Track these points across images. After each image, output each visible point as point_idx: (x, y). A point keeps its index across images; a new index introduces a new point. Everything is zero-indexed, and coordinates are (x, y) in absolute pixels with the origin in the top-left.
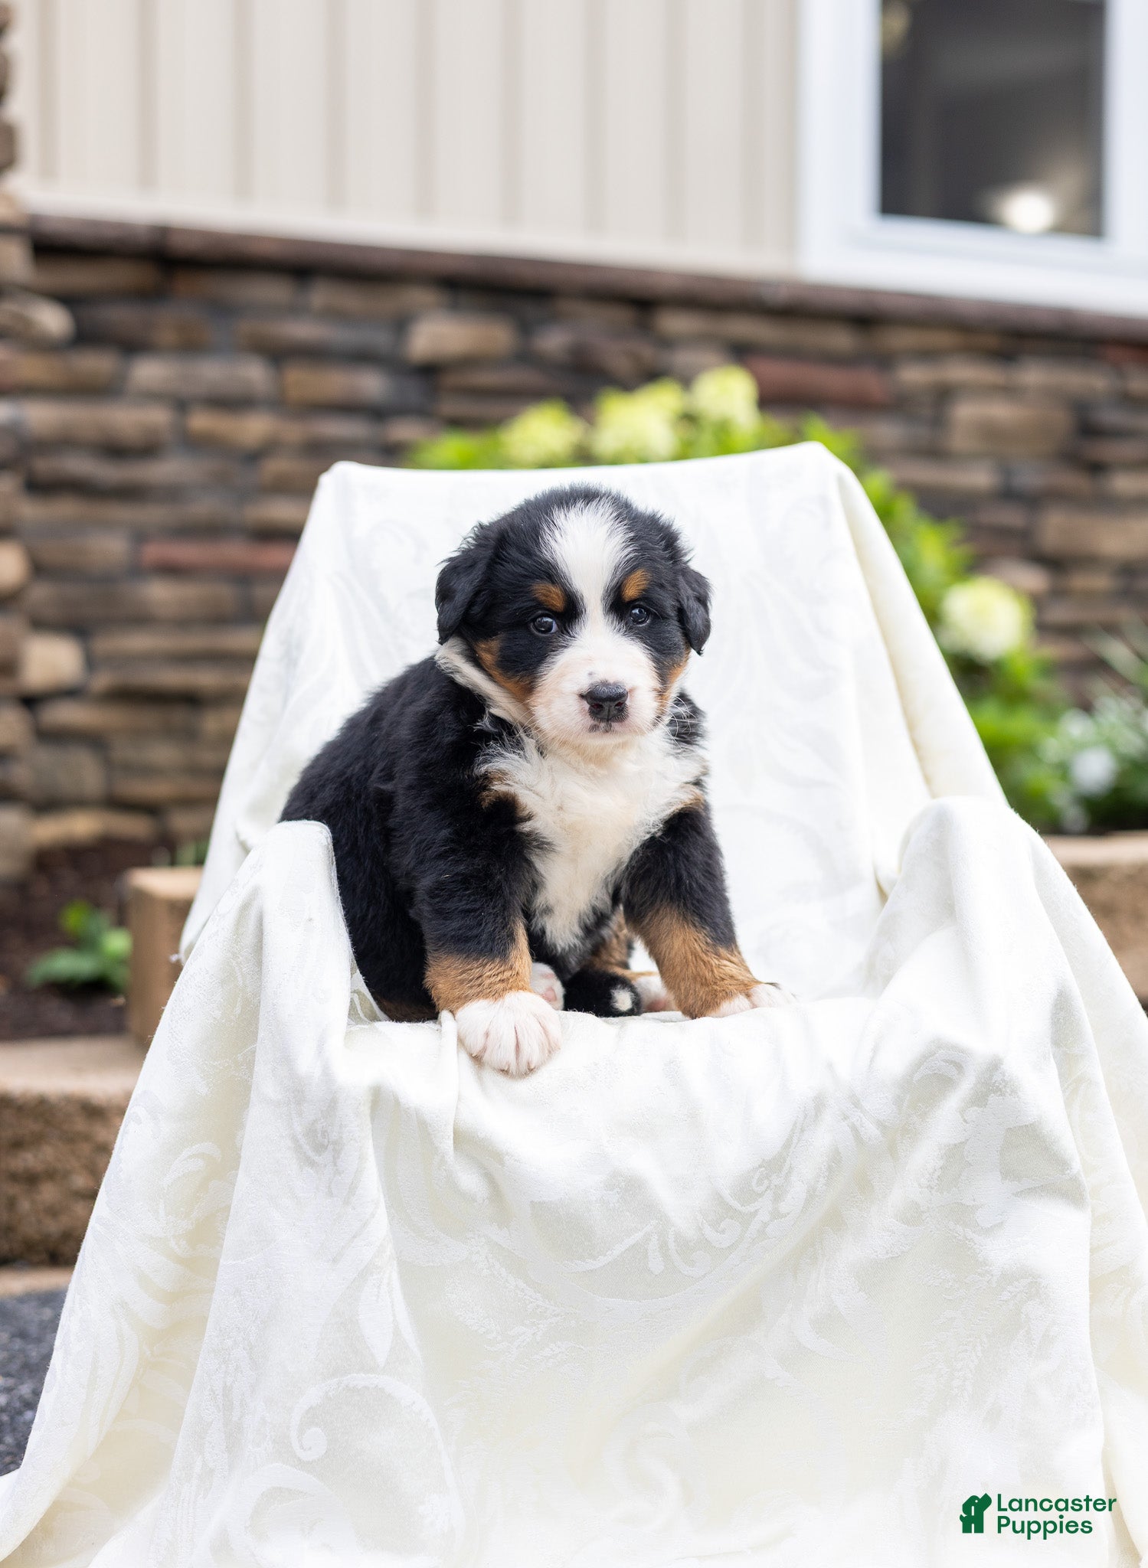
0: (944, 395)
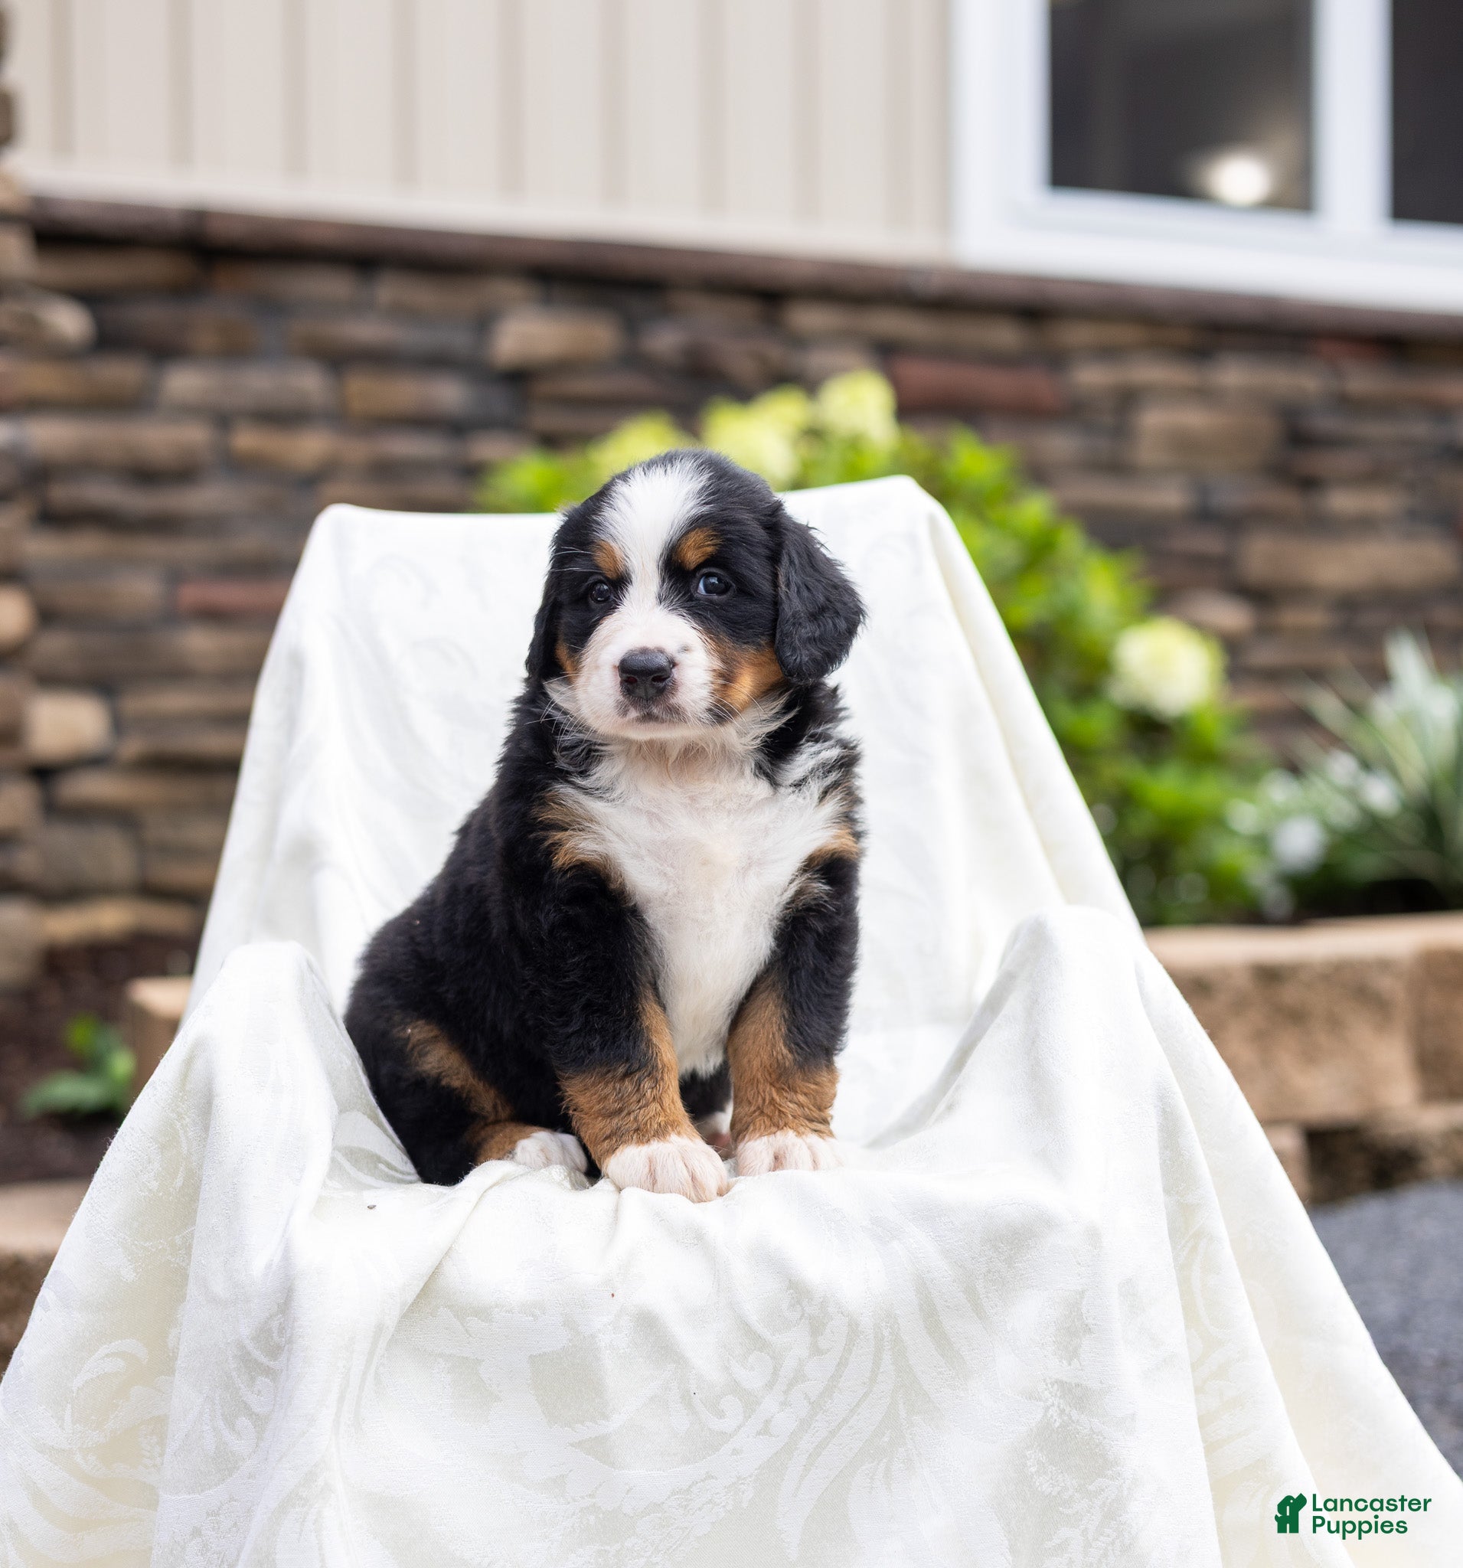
0: (1128, 399)
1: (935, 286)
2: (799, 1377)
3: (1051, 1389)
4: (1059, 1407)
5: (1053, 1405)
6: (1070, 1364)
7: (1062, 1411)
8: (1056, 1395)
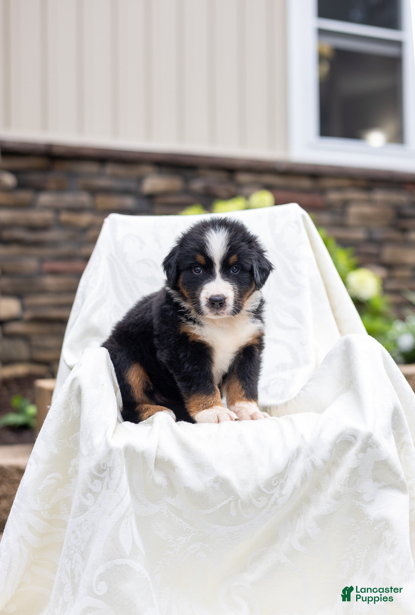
0: (346, 203)
1: (283, 167)
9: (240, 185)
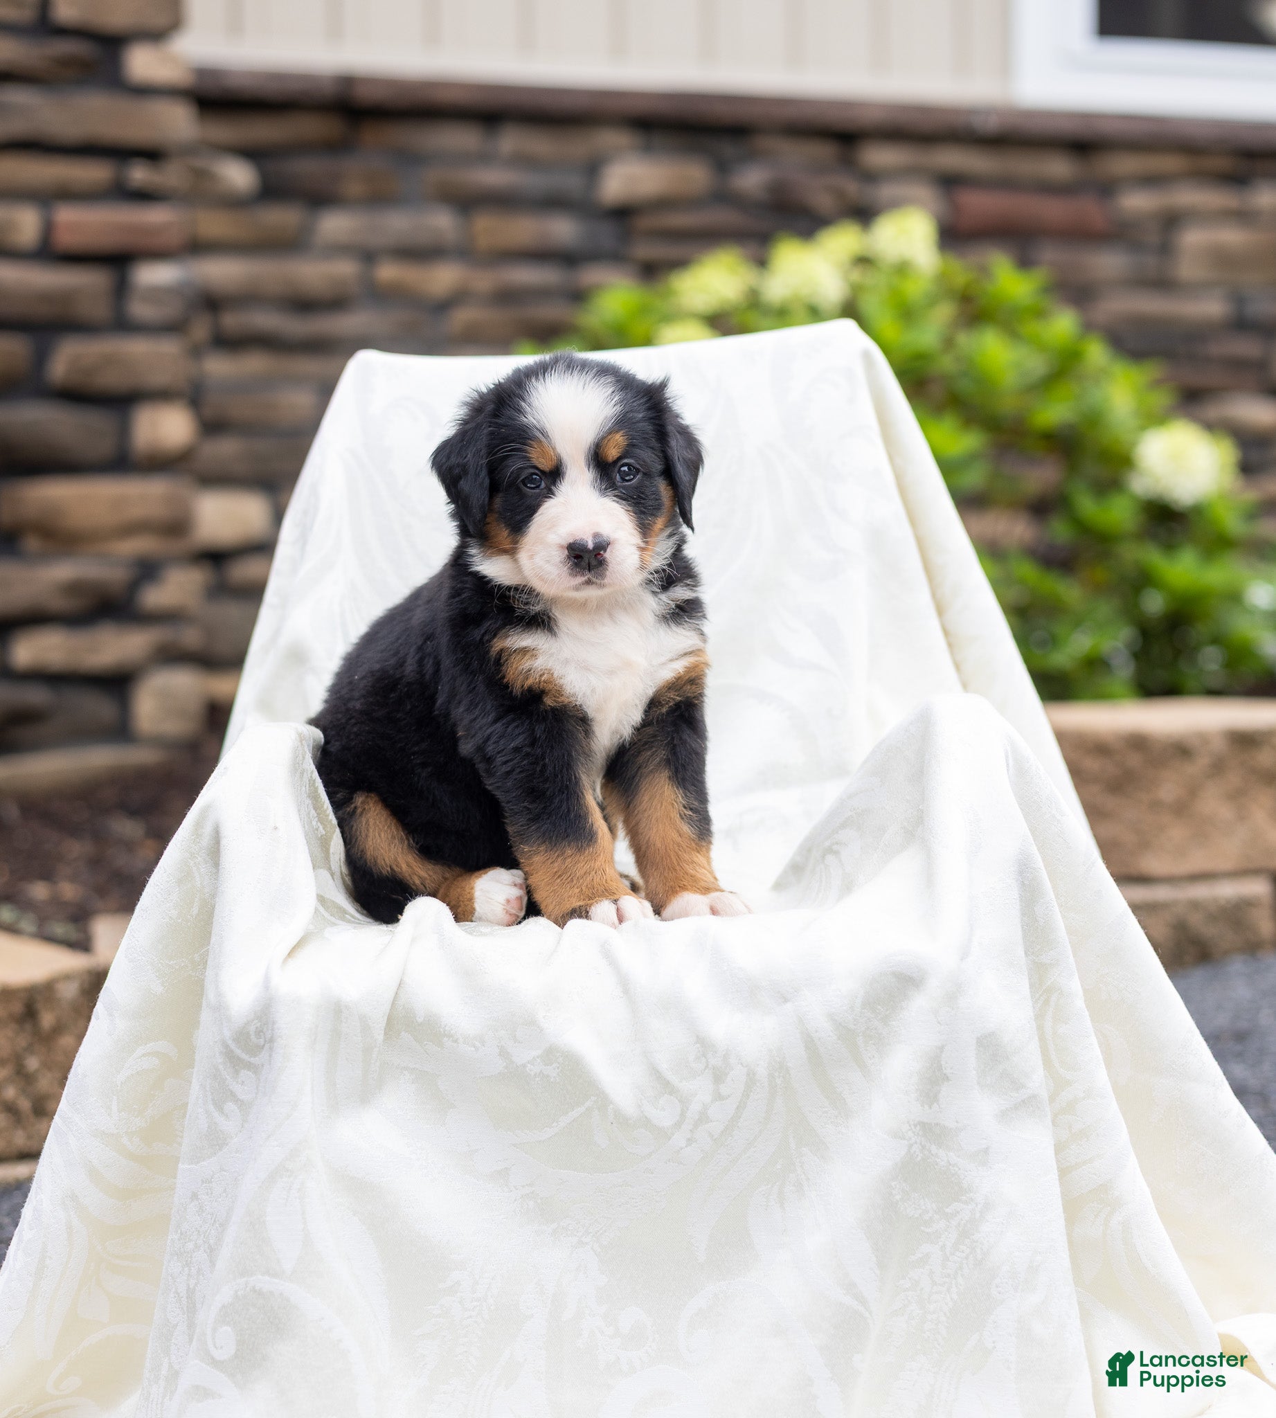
0: (1171, 222)
1: (991, 125)
2: (703, 1118)
3: (914, 1130)
4: (921, 1144)
5: (916, 1143)
6: (931, 1108)
7: (923, 1147)
8: (918, 1133)
9: (871, 177)
